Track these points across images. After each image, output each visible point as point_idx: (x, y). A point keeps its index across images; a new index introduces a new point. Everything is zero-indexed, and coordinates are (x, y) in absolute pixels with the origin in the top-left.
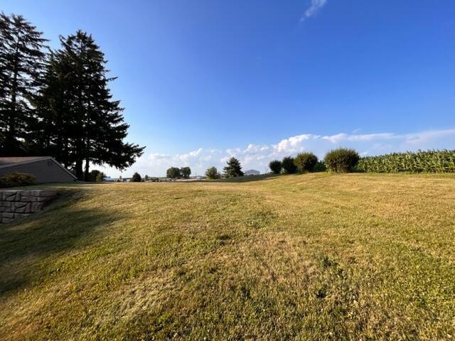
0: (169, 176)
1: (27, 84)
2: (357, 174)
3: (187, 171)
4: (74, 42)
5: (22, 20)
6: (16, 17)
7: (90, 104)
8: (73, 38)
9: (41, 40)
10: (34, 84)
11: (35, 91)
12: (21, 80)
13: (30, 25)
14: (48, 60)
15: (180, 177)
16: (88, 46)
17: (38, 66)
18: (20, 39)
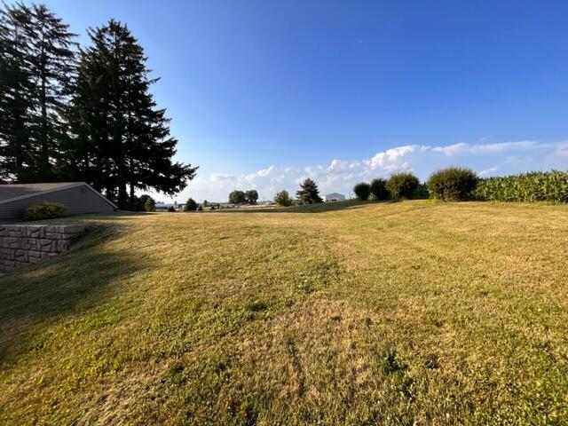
0: (231, 202)
1: (57, 93)
2: (473, 203)
3: (253, 196)
4: (107, 36)
5: (45, 10)
6: (38, 7)
7: (130, 115)
8: (104, 30)
9: (67, 35)
10: (65, 92)
11: (67, 101)
12: (50, 88)
13: (56, 17)
14: (79, 61)
15: (245, 202)
16: (123, 39)
17: (68, 69)
18: (45, 36)
